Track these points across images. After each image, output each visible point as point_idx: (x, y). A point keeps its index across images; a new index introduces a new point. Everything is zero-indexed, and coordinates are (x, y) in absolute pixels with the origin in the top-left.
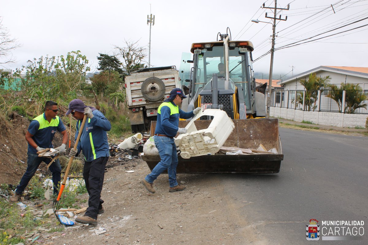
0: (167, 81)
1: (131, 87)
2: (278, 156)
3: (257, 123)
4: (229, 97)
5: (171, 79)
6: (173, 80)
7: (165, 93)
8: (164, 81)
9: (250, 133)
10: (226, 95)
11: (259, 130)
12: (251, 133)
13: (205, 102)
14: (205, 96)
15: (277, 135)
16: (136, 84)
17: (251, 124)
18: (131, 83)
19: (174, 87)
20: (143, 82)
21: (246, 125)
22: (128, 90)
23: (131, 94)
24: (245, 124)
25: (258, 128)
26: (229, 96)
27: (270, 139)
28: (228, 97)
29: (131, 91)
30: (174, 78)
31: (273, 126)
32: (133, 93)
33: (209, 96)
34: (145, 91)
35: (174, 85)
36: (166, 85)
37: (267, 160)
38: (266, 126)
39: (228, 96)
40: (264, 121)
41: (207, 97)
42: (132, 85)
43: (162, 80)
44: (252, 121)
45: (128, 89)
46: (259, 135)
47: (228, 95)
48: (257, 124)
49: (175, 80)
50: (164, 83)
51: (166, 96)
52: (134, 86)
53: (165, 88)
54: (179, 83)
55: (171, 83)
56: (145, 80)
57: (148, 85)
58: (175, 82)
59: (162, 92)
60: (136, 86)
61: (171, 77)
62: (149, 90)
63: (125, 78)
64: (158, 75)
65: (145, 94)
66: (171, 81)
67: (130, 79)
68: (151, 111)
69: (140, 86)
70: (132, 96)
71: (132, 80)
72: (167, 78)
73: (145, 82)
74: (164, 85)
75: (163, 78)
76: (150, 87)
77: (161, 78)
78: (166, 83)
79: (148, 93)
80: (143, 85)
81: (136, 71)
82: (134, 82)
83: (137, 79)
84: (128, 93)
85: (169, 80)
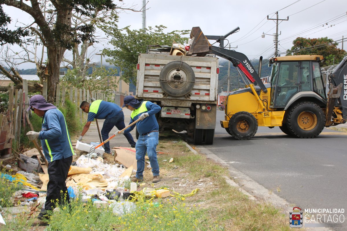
0: (199, 70)
1: (145, 70)
5: (206, 68)
6: (208, 70)
7: (193, 87)
8: (194, 69)
16: (154, 67)
18: (147, 65)
19: (207, 81)
22: (140, 74)
23: (144, 81)
29: (145, 75)
30: (209, 68)
32: (146, 79)
34: (164, 80)
35: (209, 77)
36: (197, 76)
42: (148, 67)
43: (192, 68)
45: (140, 71)
49: (211, 71)
50: (195, 73)
51: (193, 92)
52: (149, 69)
53: (195, 80)
54: (216, 76)
55: (204, 74)
56: (167, 64)
57: (171, 71)
58: (211, 73)
59: (190, 84)
60: (153, 70)
61: (206, 66)
62: (171, 79)
63: (139, 56)
64: (187, 60)
65: (165, 84)
66: (204, 72)
67: (146, 58)
68: (167, 110)
69: (159, 71)
70: (145, 83)
71: (149, 60)
72: (201, 65)
73: (166, 66)
74: (193, 75)
75: (194, 65)
76: (174, 75)
77: (190, 65)
78: (198, 73)
79: (169, 84)
80: (163, 70)
81: (157, 48)
82: (151, 63)
83: (156, 61)
84: (139, 78)
85: (203, 70)
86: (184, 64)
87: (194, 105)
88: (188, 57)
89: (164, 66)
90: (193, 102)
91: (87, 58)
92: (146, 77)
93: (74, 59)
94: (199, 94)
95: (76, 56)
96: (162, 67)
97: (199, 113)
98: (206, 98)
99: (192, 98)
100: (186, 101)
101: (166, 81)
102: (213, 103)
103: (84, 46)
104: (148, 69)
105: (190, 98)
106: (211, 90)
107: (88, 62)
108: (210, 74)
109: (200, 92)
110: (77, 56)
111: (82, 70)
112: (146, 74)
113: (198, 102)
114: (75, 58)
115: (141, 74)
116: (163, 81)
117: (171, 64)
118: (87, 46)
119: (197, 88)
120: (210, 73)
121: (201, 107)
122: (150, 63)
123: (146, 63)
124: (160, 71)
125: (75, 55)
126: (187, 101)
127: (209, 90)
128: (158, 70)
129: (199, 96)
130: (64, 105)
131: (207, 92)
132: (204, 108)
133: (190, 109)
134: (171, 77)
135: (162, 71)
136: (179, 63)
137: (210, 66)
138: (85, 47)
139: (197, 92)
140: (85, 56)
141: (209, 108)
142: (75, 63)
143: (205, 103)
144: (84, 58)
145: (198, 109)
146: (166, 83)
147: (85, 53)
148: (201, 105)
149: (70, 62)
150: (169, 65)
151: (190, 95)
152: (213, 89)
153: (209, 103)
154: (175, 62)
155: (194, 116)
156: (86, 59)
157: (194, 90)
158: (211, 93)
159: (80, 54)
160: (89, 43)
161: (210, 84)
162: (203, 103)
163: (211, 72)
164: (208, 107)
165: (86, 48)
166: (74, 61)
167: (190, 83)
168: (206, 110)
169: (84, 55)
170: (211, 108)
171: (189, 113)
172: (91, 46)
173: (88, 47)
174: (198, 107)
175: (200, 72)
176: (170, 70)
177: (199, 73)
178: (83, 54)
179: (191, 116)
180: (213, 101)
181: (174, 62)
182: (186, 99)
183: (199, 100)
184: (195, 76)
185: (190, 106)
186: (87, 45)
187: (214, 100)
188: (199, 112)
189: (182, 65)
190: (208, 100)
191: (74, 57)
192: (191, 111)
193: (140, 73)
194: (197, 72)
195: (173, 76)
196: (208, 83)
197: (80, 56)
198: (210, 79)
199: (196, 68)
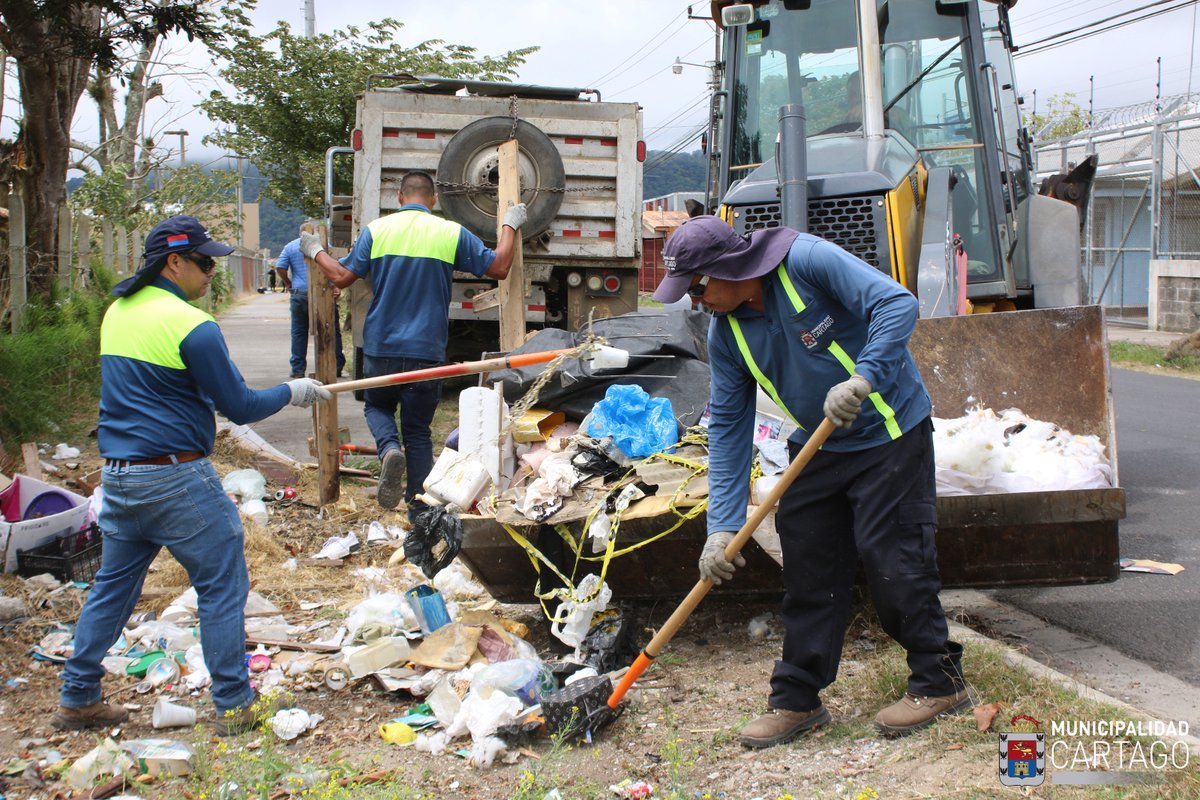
0: (575, 148)
1: (384, 150)
2: (1094, 500)
3: (994, 332)
4: (870, 209)
5: (599, 143)
6: (607, 150)
7: (557, 211)
8: (561, 146)
9: (964, 385)
10: (850, 200)
11: (1008, 370)
12: (970, 385)
13: (752, 224)
14: (753, 208)
15: (1101, 386)
16: (414, 139)
17: (965, 340)
18: (388, 132)
19: (605, 189)
20: (450, 137)
21: (939, 348)
22: (366, 167)
23: (382, 190)
24: (936, 340)
25: (1002, 358)
26: (869, 202)
27: (1069, 412)
28: (863, 210)
29: (384, 170)
30: (612, 141)
31: (1076, 346)
32: (389, 185)
33: (770, 210)
34: (455, 184)
35: (612, 175)
36: (568, 171)
37: (1043, 521)
38: (1042, 347)
39: (861, 202)
40: (1028, 319)
41: (758, 215)
42: (392, 141)
43: (553, 141)
44: (969, 327)
45: (367, 156)
46: (1011, 394)
47: (864, 199)
48: (995, 337)
49: (616, 152)
50: (564, 161)
51: (559, 228)
52: (398, 149)
53: (563, 186)
54: (637, 171)
55: (595, 162)
56: (461, 128)
57: (477, 154)
58: (620, 160)
59: (548, 201)
60: (412, 150)
61: (600, 134)
62: (480, 181)
63: (358, 102)
64: (533, 114)
65: (457, 199)
66: (594, 155)
67: (385, 107)
68: (466, 295)
69: (433, 155)
70: (384, 198)
71: (397, 115)
72: (580, 132)
73: (461, 137)
74: (559, 167)
75: (559, 133)
76: (488, 167)
77: (546, 130)
78: (571, 161)
79: (472, 199)
80: (451, 151)
81: (404, 85)
82: (405, 127)
83: (421, 117)
84: (364, 179)
85: (588, 147)
86: (524, 127)
87: (560, 273)
88: (537, 104)
89: (451, 137)
90: (558, 264)
91: (147, 136)
92: (387, 175)
93: (103, 139)
94: (577, 234)
95: (107, 131)
96: (445, 140)
97: (577, 302)
98: (604, 249)
99: (555, 249)
100: (531, 261)
101: (460, 188)
102: (626, 265)
103: (134, 99)
104: (393, 149)
105: (546, 250)
106: (619, 220)
107: (150, 149)
108: (613, 164)
109: (580, 226)
110: (111, 129)
111: (132, 173)
112: (386, 166)
113: (575, 264)
114: (107, 138)
115: (369, 165)
116: (450, 187)
117: (479, 126)
118: (144, 98)
119: (570, 213)
120: (615, 159)
121: (584, 282)
122: (399, 126)
123: (386, 125)
124: (439, 156)
125: (107, 126)
126: (535, 261)
127: (611, 220)
128: (429, 151)
129: (577, 240)
130: (86, 286)
131: (606, 228)
132: (595, 283)
133: (545, 290)
134: (480, 173)
135: (448, 154)
136: (507, 123)
137: (613, 135)
138: (136, 100)
139: (571, 229)
140: (139, 131)
141: (612, 284)
142: (105, 152)
143: (601, 265)
144: (134, 135)
145: (574, 288)
146: (463, 195)
147: (137, 122)
148: (584, 273)
149: (91, 149)
150: (470, 129)
151: (546, 239)
152: (629, 215)
153: (615, 265)
154: (493, 121)
155: (560, 312)
156: (143, 138)
157: (561, 221)
158: (620, 230)
159: (121, 123)
160: (148, 90)
161: (614, 199)
162: (593, 265)
163: (619, 156)
164: (610, 280)
165: (141, 105)
166: (104, 146)
167: (548, 196)
168: (602, 289)
169: (135, 128)
170: (619, 284)
171: (543, 303)
172: (158, 98)
173: (147, 100)
174: (574, 279)
175: (580, 156)
176: (475, 151)
177: (575, 161)
178: (133, 123)
179: (550, 315)
180: (629, 259)
181: (487, 122)
182: (535, 251)
183: (580, 254)
184: (563, 171)
185: (547, 278)
186: (145, 94)
187: (631, 254)
188: (576, 298)
189: (516, 130)
190: (611, 255)
191: (103, 133)
192: (549, 297)
193: (365, 162)
194: (569, 157)
195: (488, 171)
196: (607, 194)
197: (121, 130)
198: (613, 180)
199: (564, 141)
